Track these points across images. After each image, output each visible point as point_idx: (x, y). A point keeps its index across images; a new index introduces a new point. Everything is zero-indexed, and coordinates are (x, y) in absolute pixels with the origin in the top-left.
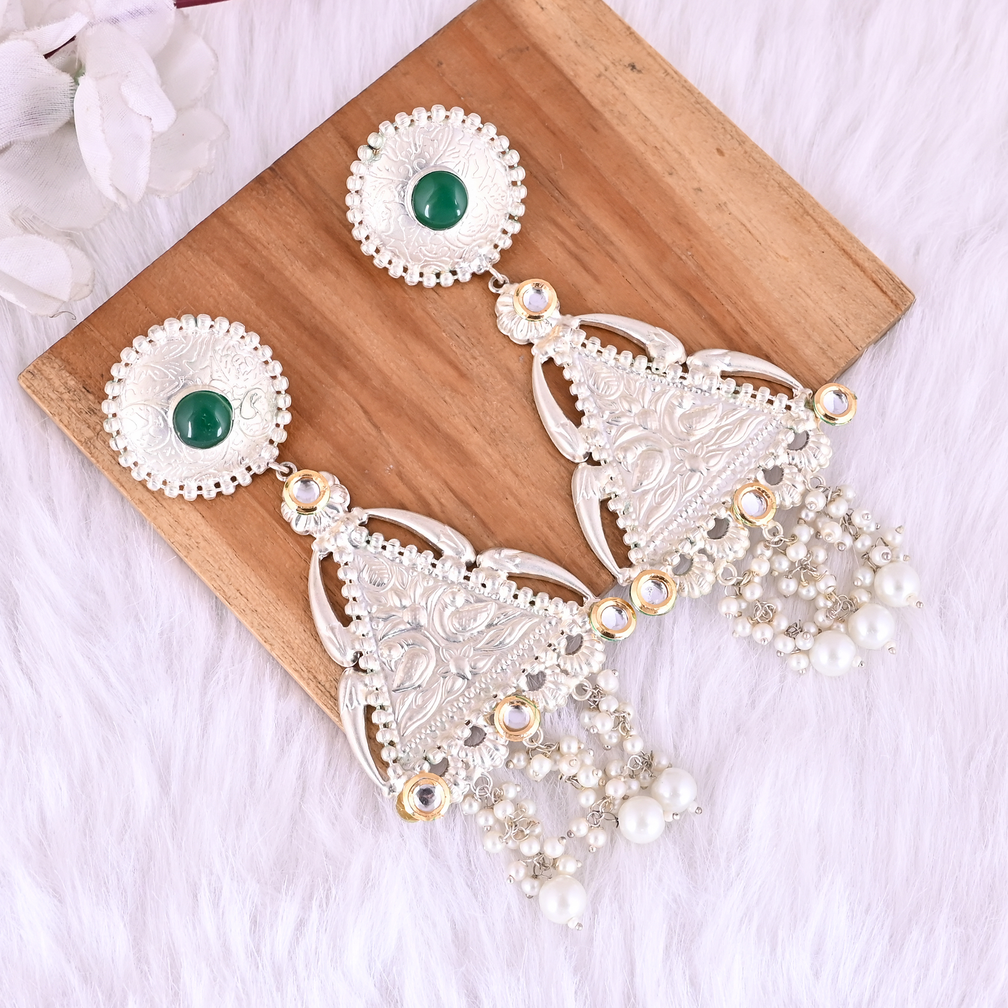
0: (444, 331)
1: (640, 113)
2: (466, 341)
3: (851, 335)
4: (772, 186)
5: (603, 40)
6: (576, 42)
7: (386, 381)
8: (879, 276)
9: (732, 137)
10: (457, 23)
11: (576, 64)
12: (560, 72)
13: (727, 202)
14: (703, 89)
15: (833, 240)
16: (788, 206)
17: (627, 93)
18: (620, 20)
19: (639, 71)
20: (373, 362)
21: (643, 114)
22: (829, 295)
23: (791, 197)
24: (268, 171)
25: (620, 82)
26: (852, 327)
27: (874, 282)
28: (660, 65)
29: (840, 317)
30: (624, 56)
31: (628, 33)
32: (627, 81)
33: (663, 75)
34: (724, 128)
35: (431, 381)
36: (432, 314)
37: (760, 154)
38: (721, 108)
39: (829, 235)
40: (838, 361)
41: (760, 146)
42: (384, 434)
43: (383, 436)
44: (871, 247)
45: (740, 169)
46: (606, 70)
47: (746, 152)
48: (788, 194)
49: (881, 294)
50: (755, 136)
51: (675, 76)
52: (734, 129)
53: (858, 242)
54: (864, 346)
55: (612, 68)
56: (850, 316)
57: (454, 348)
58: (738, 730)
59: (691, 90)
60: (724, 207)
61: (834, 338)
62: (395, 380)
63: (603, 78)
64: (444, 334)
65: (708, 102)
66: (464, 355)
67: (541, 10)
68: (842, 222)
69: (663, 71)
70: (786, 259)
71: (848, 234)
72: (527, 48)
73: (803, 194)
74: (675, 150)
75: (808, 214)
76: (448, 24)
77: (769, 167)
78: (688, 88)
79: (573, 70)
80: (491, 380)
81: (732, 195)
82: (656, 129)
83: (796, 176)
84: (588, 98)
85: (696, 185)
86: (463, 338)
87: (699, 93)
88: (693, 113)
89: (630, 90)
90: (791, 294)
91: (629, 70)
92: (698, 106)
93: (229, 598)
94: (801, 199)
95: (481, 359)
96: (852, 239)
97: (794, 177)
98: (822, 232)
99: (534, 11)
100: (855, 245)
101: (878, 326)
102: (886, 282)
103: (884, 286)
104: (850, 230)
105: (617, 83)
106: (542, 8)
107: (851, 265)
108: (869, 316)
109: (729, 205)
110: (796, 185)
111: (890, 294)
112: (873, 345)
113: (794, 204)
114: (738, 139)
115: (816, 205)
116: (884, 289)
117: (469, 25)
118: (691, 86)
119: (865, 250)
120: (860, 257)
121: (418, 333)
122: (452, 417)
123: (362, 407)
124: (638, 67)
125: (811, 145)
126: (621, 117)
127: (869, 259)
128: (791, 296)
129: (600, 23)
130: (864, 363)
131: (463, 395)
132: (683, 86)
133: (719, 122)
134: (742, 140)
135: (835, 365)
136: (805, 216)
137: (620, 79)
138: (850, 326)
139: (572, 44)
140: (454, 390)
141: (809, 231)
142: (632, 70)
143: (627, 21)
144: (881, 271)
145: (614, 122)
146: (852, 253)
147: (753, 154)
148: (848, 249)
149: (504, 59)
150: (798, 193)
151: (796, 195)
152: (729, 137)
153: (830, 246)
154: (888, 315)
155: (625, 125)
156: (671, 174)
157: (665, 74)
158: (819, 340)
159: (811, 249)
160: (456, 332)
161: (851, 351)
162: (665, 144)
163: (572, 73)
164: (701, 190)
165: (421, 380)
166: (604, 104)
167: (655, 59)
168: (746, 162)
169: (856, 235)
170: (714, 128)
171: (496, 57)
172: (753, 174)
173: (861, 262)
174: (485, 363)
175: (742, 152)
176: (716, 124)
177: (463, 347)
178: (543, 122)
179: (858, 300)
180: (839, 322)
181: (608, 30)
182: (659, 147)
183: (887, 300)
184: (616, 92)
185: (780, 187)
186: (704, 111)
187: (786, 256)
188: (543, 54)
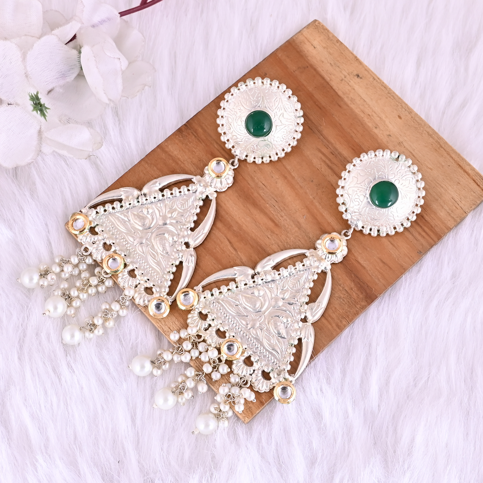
0: (268, 204)
1: (361, 98)
2: (278, 209)
3: (462, 206)
4: (425, 134)
5: (343, 63)
6: (331, 64)
7: (240, 227)
8: (476, 178)
9: (406, 110)
10: (274, 54)
11: (331, 75)
12: (323, 78)
13: (403, 141)
14: (391, 86)
15: (454, 160)
16: (432, 144)
17: (355, 88)
18: (352, 53)
19: (361, 78)
20: (234, 218)
21: (363, 99)
22: (452, 186)
23: (434, 139)
24: (184, 126)
25: (352, 83)
26: (463, 202)
27: (474, 180)
28: (371, 75)
29: (457, 197)
30: (354, 71)
31: (356, 59)
32: (355, 83)
33: (372, 80)
34: (402, 106)
35: (262, 227)
36: (262, 195)
37: (419, 118)
38: (400, 95)
39: (452, 158)
40: (456, 219)
41: (419, 114)
42: (239, 253)
43: (239, 254)
44: (472, 163)
45: (409, 126)
46: (345, 77)
47: (412, 117)
48: (432, 138)
49: (477, 186)
50: (416, 109)
51: (378, 80)
52: (406, 106)
53: (466, 161)
54: (469, 211)
55: (348, 76)
56: (462, 197)
57: (272, 212)
58: (408, 397)
59: (386, 87)
60: (401, 144)
61: (454, 208)
62: (244, 227)
63: (343, 81)
64: (267, 205)
65: (394, 93)
66: (277, 215)
67: (314, 48)
68: (458, 151)
69: (372, 78)
70: (431, 169)
71: (461, 157)
72: (307, 67)
73: (440, 138)
74: (378, 116)
75: (442, 147)
76: (269, 55)
77: (423, 125)
78: (384, 86)
79: (329, 77)
80: (290, 227)
81: (405, 138)
82: (369, 106)
83: (436, 129)
84: (336, 91)
85: (388, 133)
86: (276, 207)
87: (390, 89)
88: (387, 98)
89: (356, 87)
90: (433, 186)
91: (356, 77)
92: (389, 95)
93: (165, 331)
94: (438, 140)
95: (285, 217)
96: (463, 159)
97: (435, 129)
98: (448, 156)
99: (311, 49)
100: (465, 162)
101: (475, 202)
102: (479, 180)
103: (478, 182)
104: (462, 155)
105: (350, 84)
106: (315, 48)
107: (463, 172)
108: (471, 197)
109: (404, 143)
110: (436, 133)
111: (481, 186)
112: (473, 211)
113: (435, 143)
114: (409, 111)
115: (446, 143)
116: (479, 184)
117: (280, 55)
118: (386, 85)
119: (469, 165)
120: (467, 168)
121: (255, 204)
122: (271, 245)
123: (228, 240)
124: (360, 76)
125: (443, 113)
126: (352, 100)
127: (471, 169)
128: (434, 187)
129: (342, 55)
130: (468, 219)
131: (276, 234)
132: (382, 85)
133: (399, 103)
134: (410, 111)
135: (455, 221)
136: (441, 148)
137: (352, 81)
138: (462, 202)
139: (329, 65)
140: (273, 232)
141: (442, 156)
142: (357, 77)
143: (355, 53)
144: (477, 175)
145: (349, 102)
146: (463, 166)
147: (416, 118)
148: (461, 164)
149: (296, 72)
150: (437, 137)
151: (436, 138)
152: (404, 110)
153: (452, 163)
154: (480, 197)
155: (354, 104)
156: (376, 128)
157: (373, 79)
158: (447, 208)
159: (443, 164)
160: (273, 204)
161: (463, 214)
162: (373, 113)
163: (329, 79)
164: (390, 136)
165: (256, 227)
166: (344, 94)
167: (368, 72)
168: (412, 122)
169: (465, 157)
170: (397, 106)
171: (292, 71)
172: (415, 128)
173: (467, 170)
174: (287, 219)
175: (411, 117)
176: (398, 104)
177: (277, 211)
178: (315, 103)
179: (466, 189)
180: (457, 200)
181: (346, 58)
182: (370, 115)
183: (480, 189)
184: (350, 88)
185: (428, 134)
186: (392, 97)
187: (431, 167)
188: (315, 70)
